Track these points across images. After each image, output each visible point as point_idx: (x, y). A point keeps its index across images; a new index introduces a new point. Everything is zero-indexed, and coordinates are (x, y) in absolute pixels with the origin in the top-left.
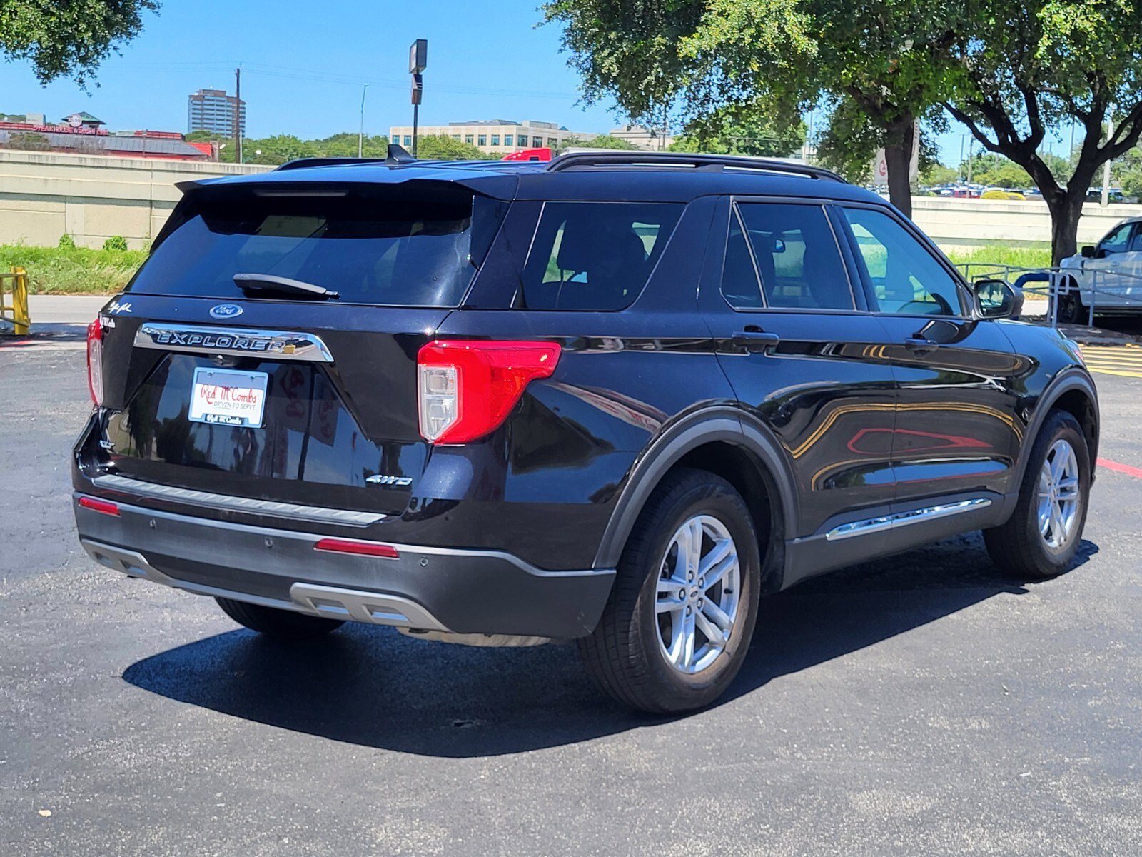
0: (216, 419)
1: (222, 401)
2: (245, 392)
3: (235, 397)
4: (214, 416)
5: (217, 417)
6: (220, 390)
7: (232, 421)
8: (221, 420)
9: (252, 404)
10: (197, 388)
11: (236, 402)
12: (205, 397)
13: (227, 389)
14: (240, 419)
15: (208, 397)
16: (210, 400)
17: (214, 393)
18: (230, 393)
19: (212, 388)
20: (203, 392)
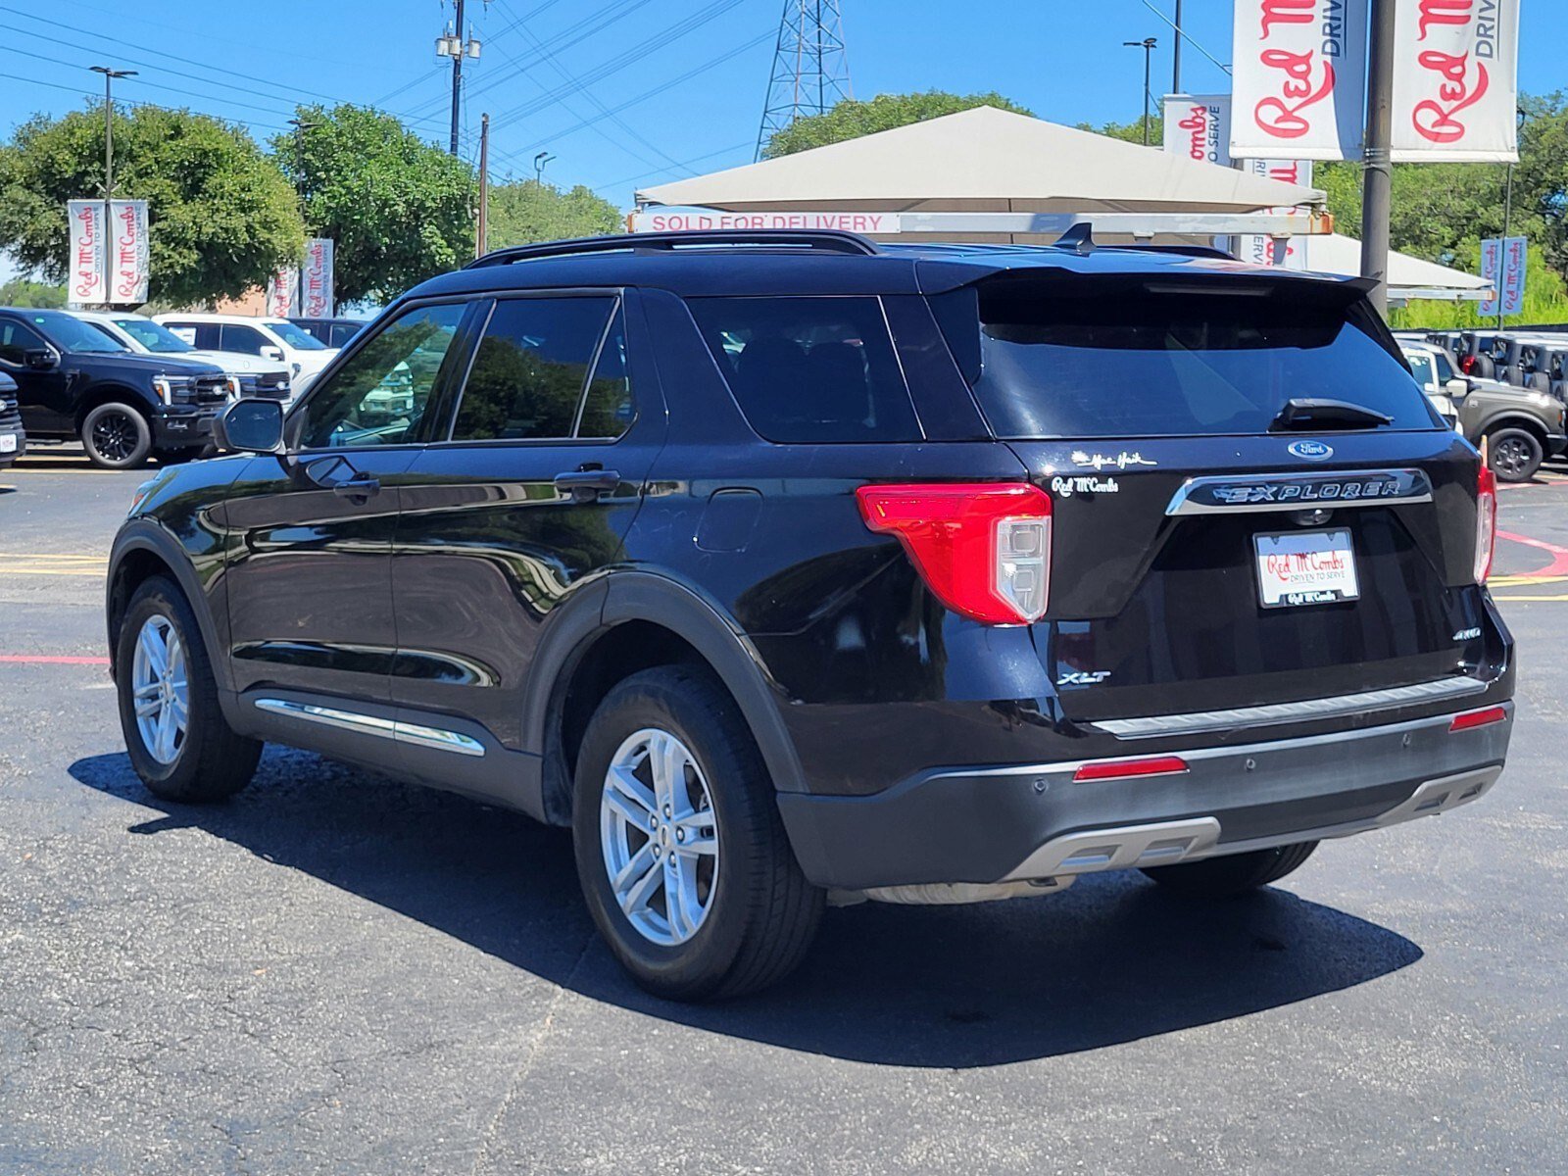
0: (1301, 599)
1: (1301, 573)
2: (1327, 556)
3: (1317, 566)
4: (1297, 595)
5: (1301, 596)
6: (1293, 559)
7: (1323, 598)
8: (1307, 600)
9: (1339, 570)
10: (1263, 561)
11: (1319, 571)
12: (1275, 572)
13: (1303, 556)
14: (1332, 592)
15: (1279, 572)
16: (1284, 575)
17: (1287, 565)
18: (1308, 561)
19: (1281, 559)
20: (1272, 566)
